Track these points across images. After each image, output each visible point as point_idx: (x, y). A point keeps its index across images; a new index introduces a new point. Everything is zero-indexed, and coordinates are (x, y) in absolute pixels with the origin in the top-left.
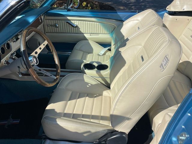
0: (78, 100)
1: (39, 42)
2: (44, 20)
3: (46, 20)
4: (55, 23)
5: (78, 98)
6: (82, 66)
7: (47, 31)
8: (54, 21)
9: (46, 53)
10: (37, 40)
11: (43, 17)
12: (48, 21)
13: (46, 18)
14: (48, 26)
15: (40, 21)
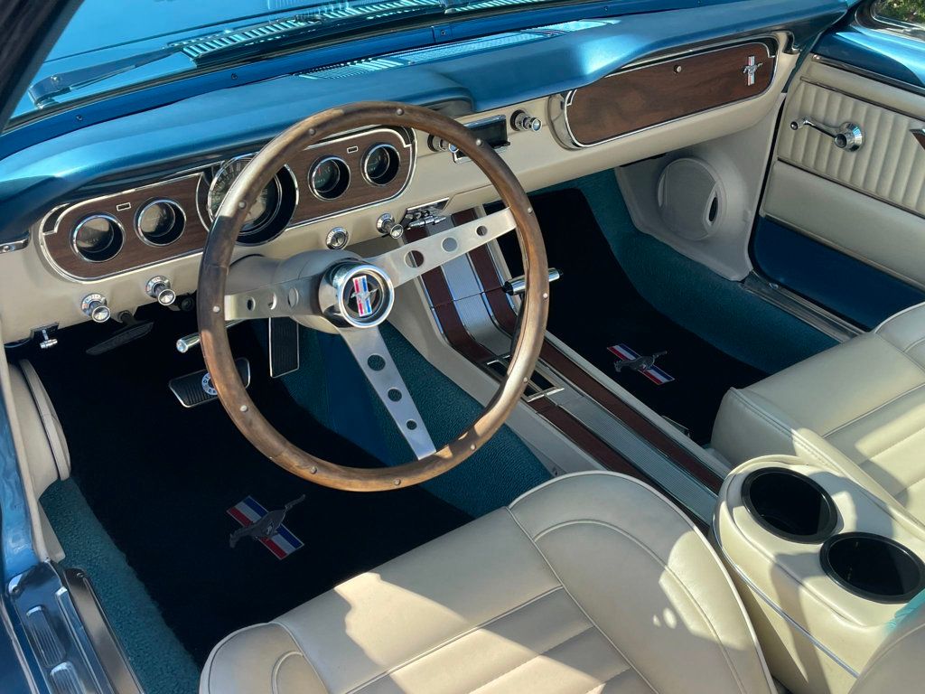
0: (539, 660)
1: (715, 202)
2: (796, 80)
3: (803, 84)
4: (848, 116)
5: (549, 654)
7: (787, 154)
8: (851, 101)
9: (735, 277)
10: (711, 183)
11: (793, 58)
12: (814, 89)
13: (809, 70)
14: (794, 123)
15: (751, 80)
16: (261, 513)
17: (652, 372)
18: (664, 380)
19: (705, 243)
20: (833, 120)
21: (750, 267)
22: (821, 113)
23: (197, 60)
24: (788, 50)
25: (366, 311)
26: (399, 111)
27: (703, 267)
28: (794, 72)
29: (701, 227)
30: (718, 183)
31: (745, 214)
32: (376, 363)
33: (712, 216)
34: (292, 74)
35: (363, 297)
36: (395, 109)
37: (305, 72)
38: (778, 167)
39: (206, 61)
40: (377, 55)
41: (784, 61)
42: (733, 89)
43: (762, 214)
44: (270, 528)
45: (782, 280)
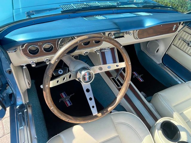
1: (158, 49)
2: (182, 30)
3: (183, 32)
6: (161, 121)
7: (175, 43)
9: (158, 63)
11: (183, 26)
13: (185, 29)
14: (179, 39)
15: (174, 29)
16: (66, 96)
17: (140, 79)
18: (142, 81)
19: (154, 56)
20: (187, 40)
21: (161, 62)
22: (185, 38)
23: (61, 12)
24: (182, 24)
25: (87, 80)
26: (103, 38)
27: (153, 60)
28: (182, 29)
29: (154, 53)
30: (160, 46)
31: (163, 53)
32: (88, 91)
33: (157, 52)
34: (82, 17)
35: (87, 77)
36: (102, 37)
37: (85, 17)
38: (172, 46)
39: (63, 12)
40: (101, 15)
41: (181, 26)
42: (170, 31)
43: (167, 53)
44: (67, 100)
45: (167, 65)
